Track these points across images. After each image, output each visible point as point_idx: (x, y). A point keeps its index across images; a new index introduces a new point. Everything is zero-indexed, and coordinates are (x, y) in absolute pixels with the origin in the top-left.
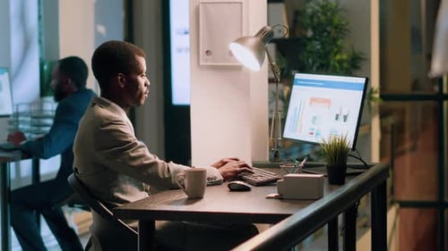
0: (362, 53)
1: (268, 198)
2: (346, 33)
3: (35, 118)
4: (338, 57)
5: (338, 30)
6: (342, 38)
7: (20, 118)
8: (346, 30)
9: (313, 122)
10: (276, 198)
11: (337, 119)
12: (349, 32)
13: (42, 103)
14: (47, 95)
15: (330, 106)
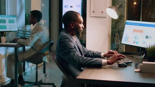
0: (123, 15)
1: (136, 72)
3: (24, 32)
7: (19, 32)
9: (135, 39)
11: (147, 38)
13: (25, 27)
14: (27, 25)
15: (142, 33)
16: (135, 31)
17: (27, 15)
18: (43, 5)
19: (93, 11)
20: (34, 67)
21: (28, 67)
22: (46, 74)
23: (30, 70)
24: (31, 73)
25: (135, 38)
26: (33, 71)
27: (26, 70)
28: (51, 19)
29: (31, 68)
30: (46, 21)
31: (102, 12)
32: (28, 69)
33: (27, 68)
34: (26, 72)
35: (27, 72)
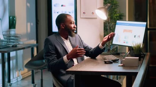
0: (123, 14)
1: (119, 66)
2: (118, 6)
4: (116, 15)
5: (115, 5)
6: (117, 8)
8: (118, 5)
10: (122, 66)
11: (135, 37)
12: (119, 6)
13: (10, 31)
14: (11, 29)
15: (132, 33)
16: (125, 31)
17: (11, 18)
18: (28, 5)
19: (84, 13)
20: (20, 78)
21: (14, 78)
22: (35, 85)
23: (16, 81)
24: (17, 84)
25: (125, 38)
26: (19, 83)
27: (11, 81)
28: (38, 21)
29: (17, 80)
30: (32, 24)
31: (93, 13)
32: (14, 80)
33: (12, 79)
34: (11, 83)
35: (13, 84)
